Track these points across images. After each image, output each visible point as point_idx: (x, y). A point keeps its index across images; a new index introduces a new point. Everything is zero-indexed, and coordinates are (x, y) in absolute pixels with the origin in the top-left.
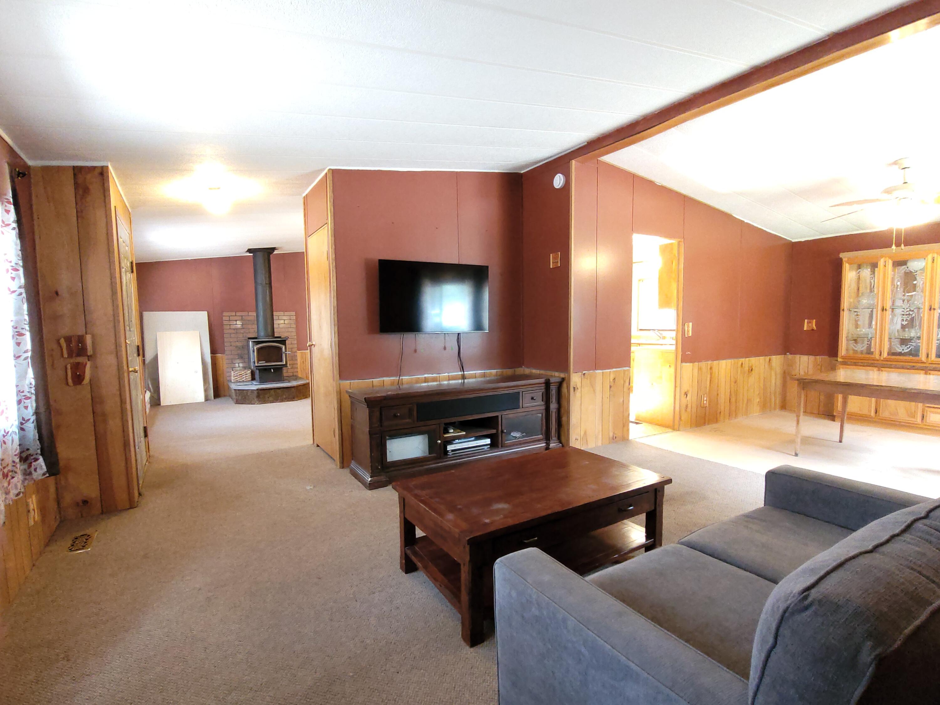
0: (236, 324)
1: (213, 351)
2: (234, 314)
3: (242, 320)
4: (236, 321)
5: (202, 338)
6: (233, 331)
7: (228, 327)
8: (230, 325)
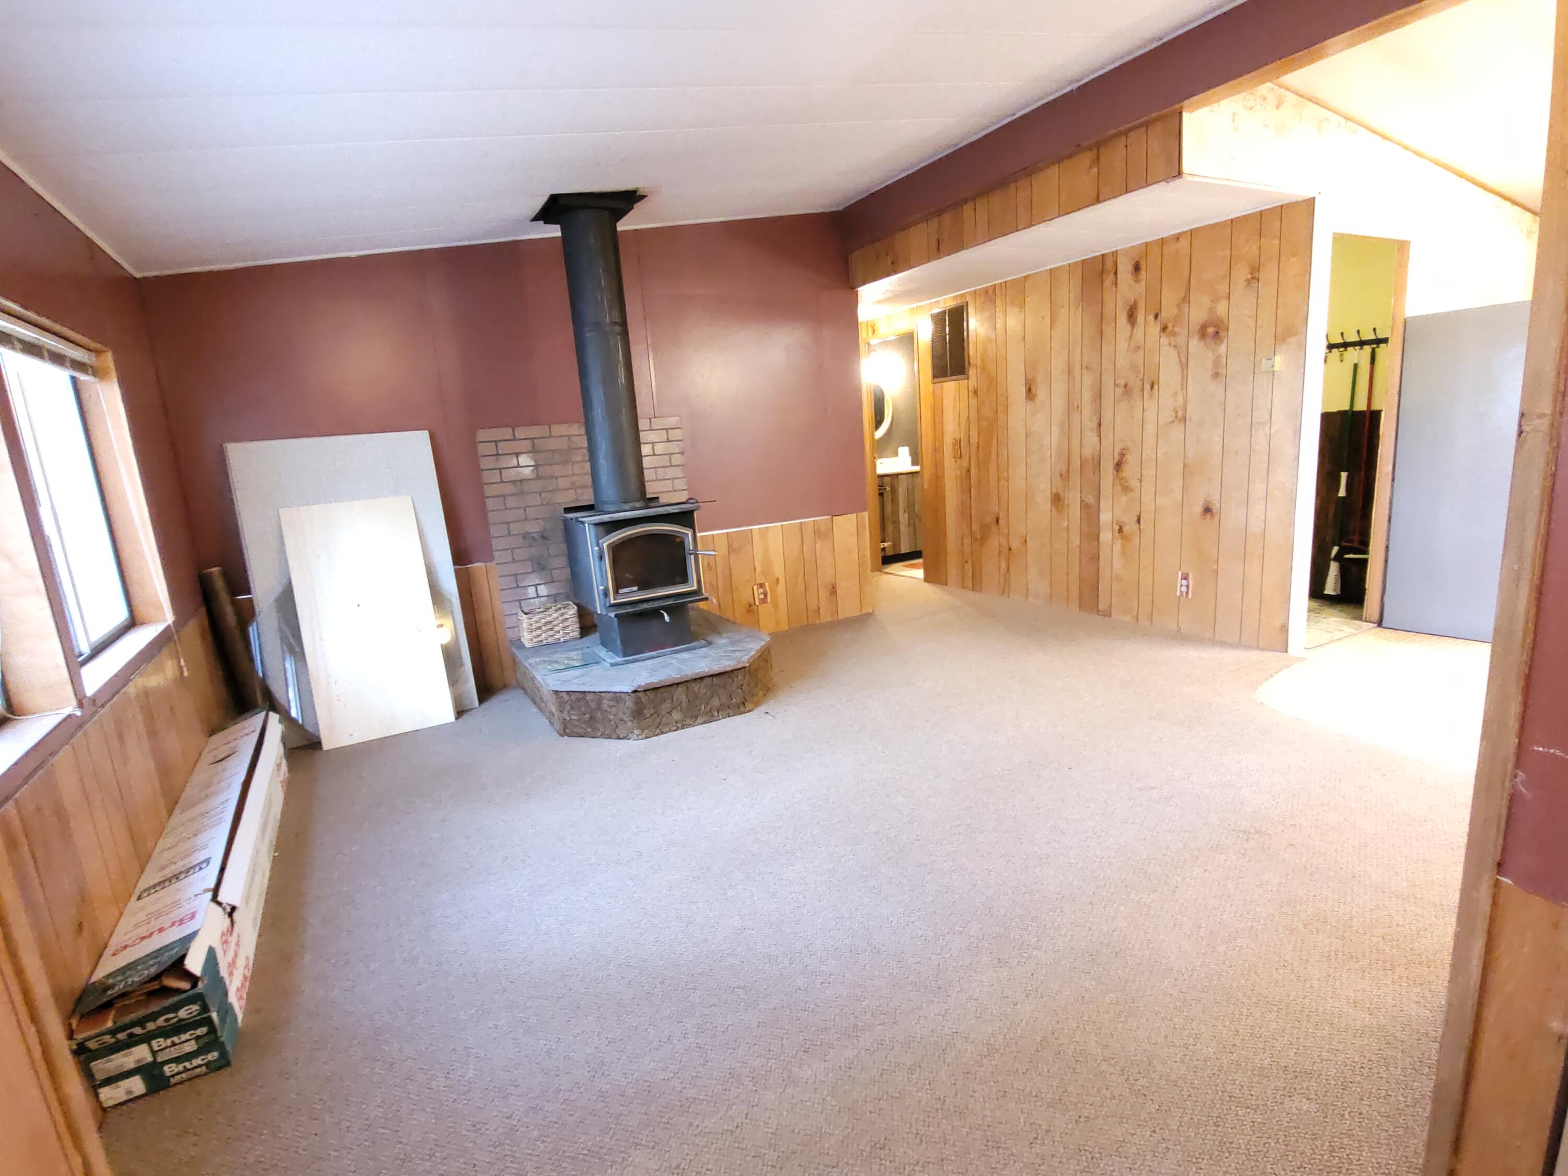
0: (518, 466)
1: (460, 557)
2: (506, 433)
3: (533, 451)
4: (517, 455)
5: (421, 516)
6: (510, 488)
7: (494, 477)
8: (500, 469)
